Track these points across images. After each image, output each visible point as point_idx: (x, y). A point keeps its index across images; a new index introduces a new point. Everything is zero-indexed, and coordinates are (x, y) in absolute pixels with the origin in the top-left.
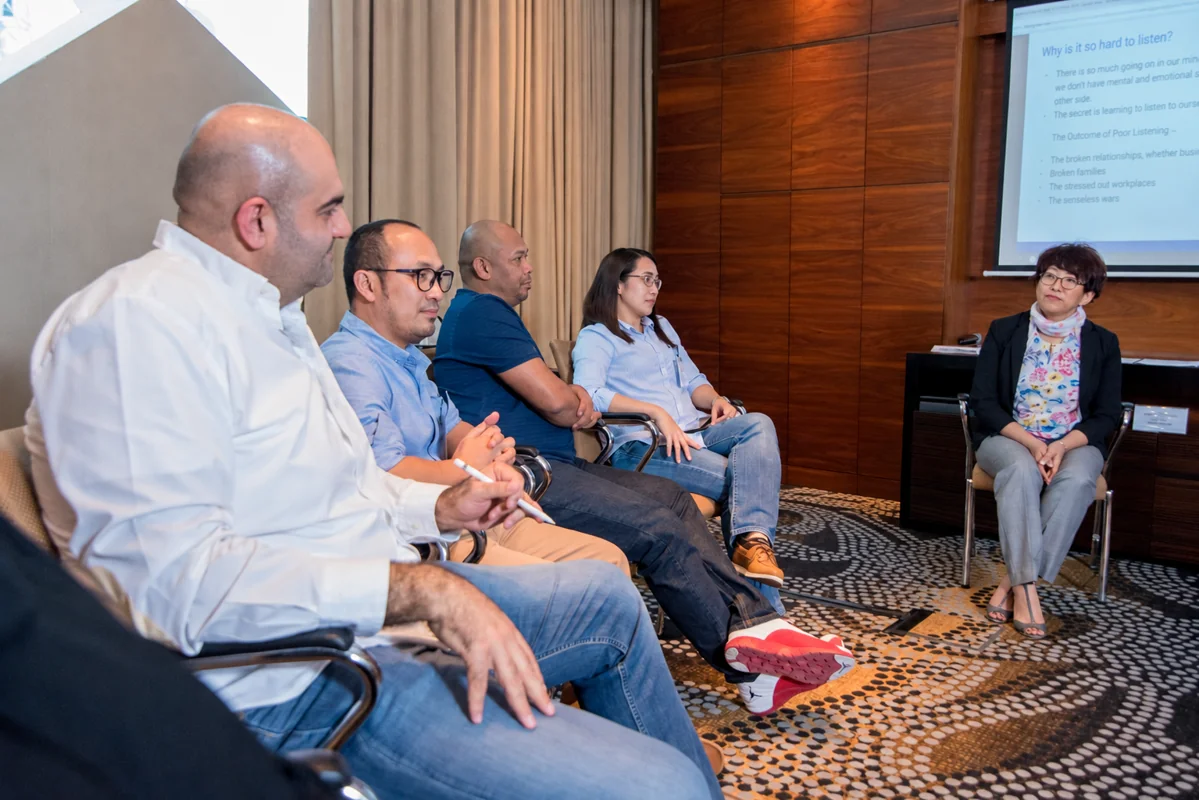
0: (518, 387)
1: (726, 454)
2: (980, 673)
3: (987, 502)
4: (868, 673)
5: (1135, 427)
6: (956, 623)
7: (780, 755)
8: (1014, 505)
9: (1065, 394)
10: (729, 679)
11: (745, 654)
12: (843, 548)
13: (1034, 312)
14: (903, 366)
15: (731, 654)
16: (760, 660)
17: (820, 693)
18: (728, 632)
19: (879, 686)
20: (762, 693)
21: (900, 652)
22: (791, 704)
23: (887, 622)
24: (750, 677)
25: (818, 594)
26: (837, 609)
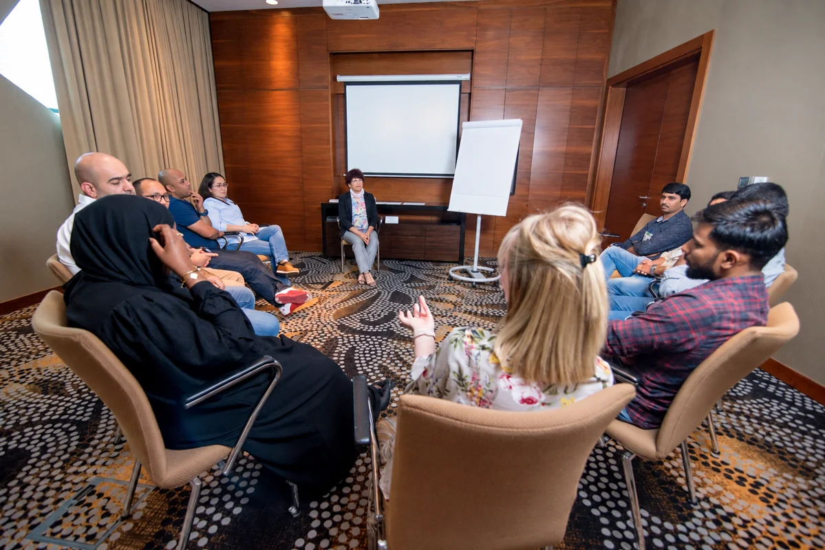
0: (192, 229)
1: (268, 241)
2: (344, 295)
3: (349, 247)
4: (316, 300)
5: (386, 222)
6: (341, 283)
7: (293, 323)
8: (358, 249)
9: (362, 215)
10: (276, 306)
11: (281, 299)
12: (307, 267)
13: (351, 191)
14: (320, 206)
15: (277, 300)
16: (285, 299)
17: (303, 307)
18: (275, 293)
19: (319, 302)
20: (286, 309)
21: (324, 293)
22: (296, 311)
23: (321, 286)
24: (283, 305)
25: (299, 281)
26: (305, 284)
